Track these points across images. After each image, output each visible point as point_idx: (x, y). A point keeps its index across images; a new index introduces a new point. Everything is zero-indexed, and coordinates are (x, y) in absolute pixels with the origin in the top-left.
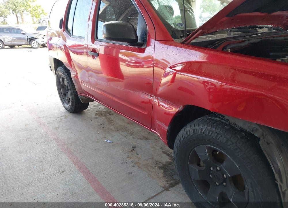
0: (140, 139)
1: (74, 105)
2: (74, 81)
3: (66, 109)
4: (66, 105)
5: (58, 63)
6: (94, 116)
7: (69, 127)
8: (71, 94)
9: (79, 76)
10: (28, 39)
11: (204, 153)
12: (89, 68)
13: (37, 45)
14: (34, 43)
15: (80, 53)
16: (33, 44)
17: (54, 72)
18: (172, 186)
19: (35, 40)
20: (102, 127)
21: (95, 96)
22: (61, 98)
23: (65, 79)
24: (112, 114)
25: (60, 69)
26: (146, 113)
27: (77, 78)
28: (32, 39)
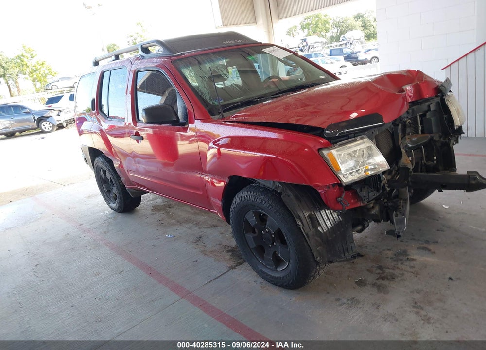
0: (208, 228)
1: (123, 201)
2: (118, 172)
3: (113, 210)
4: (112, 205)
5: (94, 153)
6: (150, 212)
7: (121, 229)
8: (118, 189)
9: (125, 165)
10: (35, 119)
11: (252, 219)
12: (134, 152)
13: (50, 127)
14: (45, 124)
15: (121, 136)
16: (45, 127)
17: (90, 165)
18: (239, 264)
19: (46, 120)
20: (161, 223)
21: (146, 186)
22: (104, 196)
23: (107, 171)
24: (173, 207)
25: (98, 160)
26: (201, 193)
27: (122, 167)
28: (42, 119)
